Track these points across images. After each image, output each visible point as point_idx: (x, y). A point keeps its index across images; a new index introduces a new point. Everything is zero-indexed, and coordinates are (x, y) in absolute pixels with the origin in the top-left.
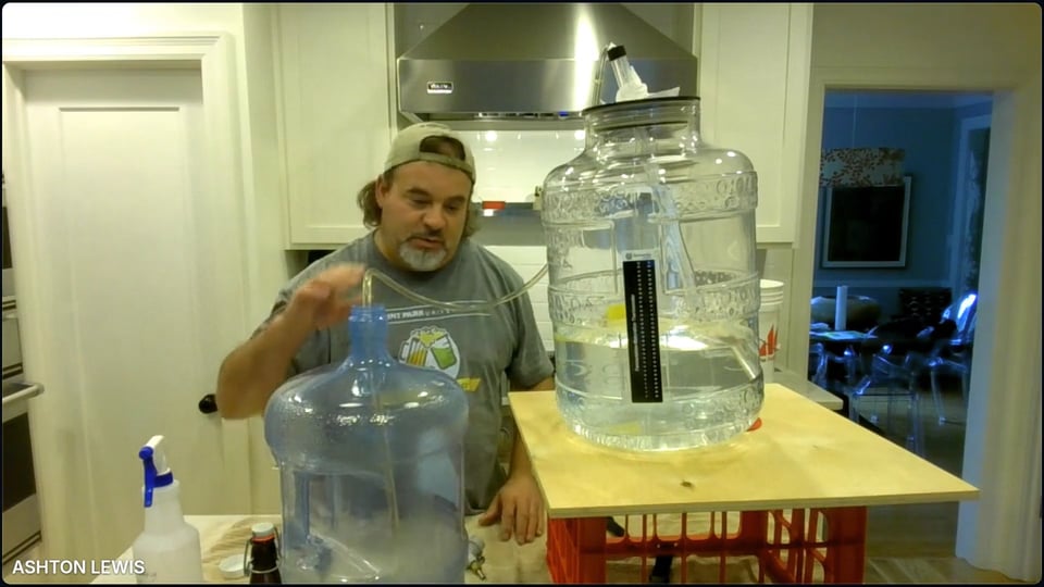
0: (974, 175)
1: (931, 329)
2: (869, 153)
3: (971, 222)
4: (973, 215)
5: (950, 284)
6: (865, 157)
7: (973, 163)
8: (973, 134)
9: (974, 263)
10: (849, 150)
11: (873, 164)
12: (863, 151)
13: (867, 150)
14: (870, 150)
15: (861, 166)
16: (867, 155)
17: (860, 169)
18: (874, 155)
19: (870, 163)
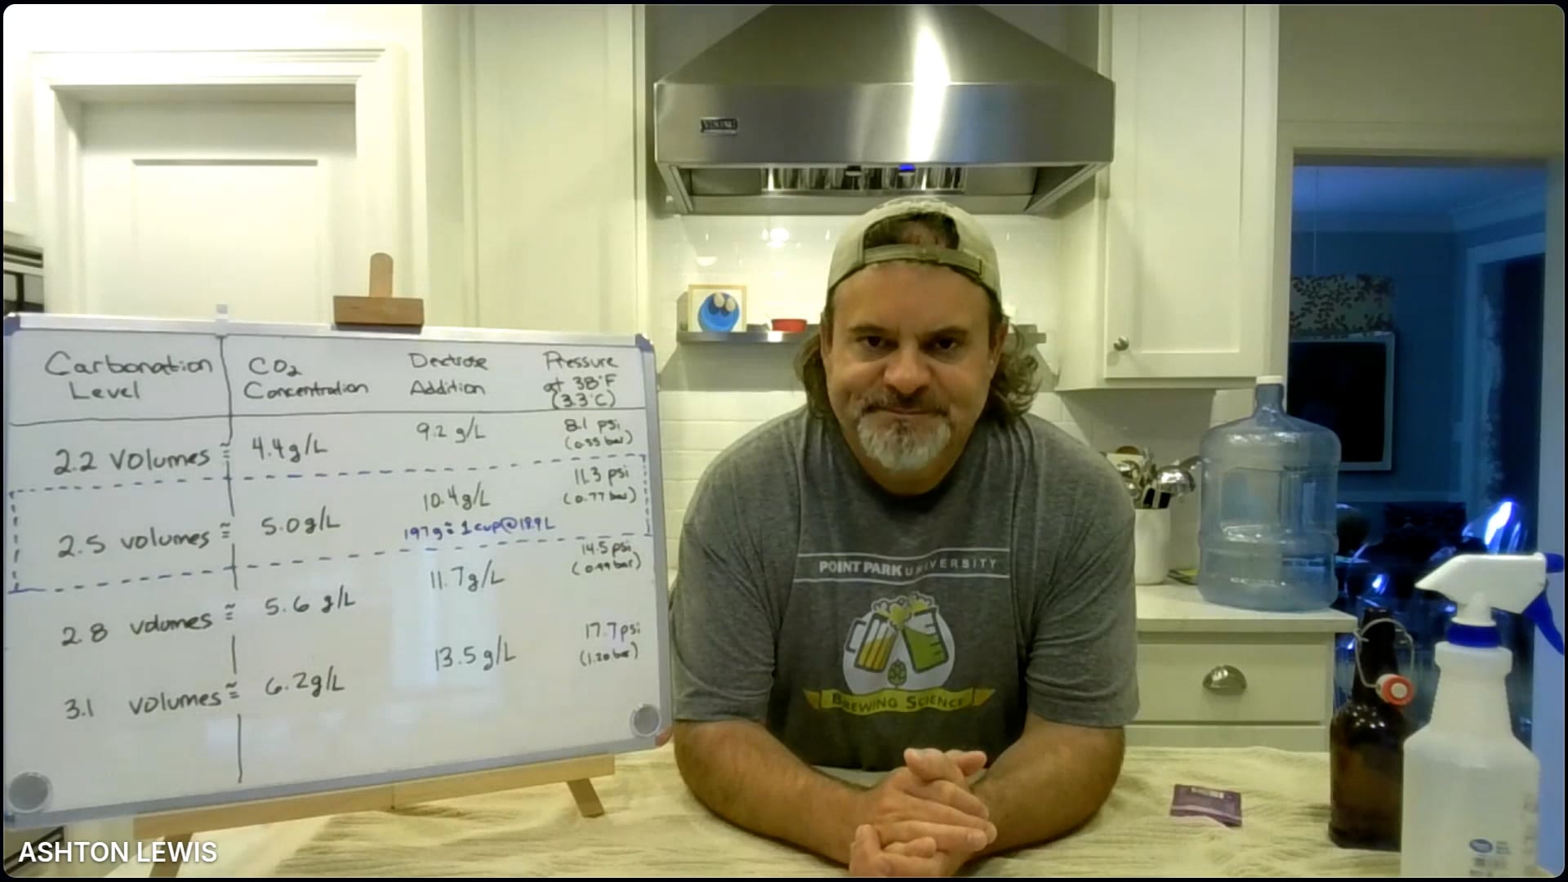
0: (1491, 329)
2: (1342, 282)
3: (1490, 401)
4: (1492, 391)
5: (1462, 495)
6: (1336, 288)
7: (1488, 312)
8: (1487, 269)
9: (1498, 463)
10: (1312, 278)
11: (1348, 299)
12: (1332, 280)
13: (1339, 278)
14: (1343, 278)
15: (1331, 301)
16: (1339, 286)
17: (1330, 307)
18: (1349, 286)
19: (1344, 297)
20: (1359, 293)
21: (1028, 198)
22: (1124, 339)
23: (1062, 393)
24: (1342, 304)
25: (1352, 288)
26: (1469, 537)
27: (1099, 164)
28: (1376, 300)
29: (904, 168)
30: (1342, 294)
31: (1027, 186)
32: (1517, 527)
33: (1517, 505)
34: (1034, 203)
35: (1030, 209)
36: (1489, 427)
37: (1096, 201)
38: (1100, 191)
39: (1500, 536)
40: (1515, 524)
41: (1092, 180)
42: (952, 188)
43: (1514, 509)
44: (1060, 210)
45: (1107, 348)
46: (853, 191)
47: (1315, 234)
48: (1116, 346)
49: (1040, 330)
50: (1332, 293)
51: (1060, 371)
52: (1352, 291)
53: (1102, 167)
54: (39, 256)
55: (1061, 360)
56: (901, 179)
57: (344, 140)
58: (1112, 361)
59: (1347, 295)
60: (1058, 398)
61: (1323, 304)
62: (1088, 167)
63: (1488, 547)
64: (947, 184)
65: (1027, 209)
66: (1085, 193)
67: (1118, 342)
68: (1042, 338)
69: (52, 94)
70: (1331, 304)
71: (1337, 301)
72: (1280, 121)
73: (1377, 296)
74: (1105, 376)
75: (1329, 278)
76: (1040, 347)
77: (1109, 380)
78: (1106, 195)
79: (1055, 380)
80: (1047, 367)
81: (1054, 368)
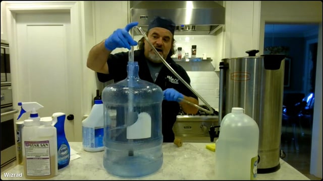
0: (311, 57)
1: (299, 103)
3: (310, 72)
4: (311, 70)
5: (304, 92)
7: (311, 54)
10: (272, 47)
11: (279, 51)
13: (277, 47)
16: (277, 49)
28: (285, 52)
31: (209, 29)
32: (314, 98)
34: (210, 32)
36: (310, 78)
37: (223, 32)
39: (310, 100)
41: (222, 27)
42: (194, 30)
43: (313, 95)
44: (216, 34)
47: (273, 38)
53: (223, 25)
54: (8, 45)
55: (216, 65)
56: (183, 28)
57: (68, 20)
60: (215, 73)
62: (220, 25)
64: (192, 29)
65: (209, 34)
66: (220, 30)
68: (212, 60)
69: (10, 12)
72: (261, 15)
76: (212, 62)
78: (224, 31)
79: (215, 69)
80: (213, 66)
81: (214, 66)
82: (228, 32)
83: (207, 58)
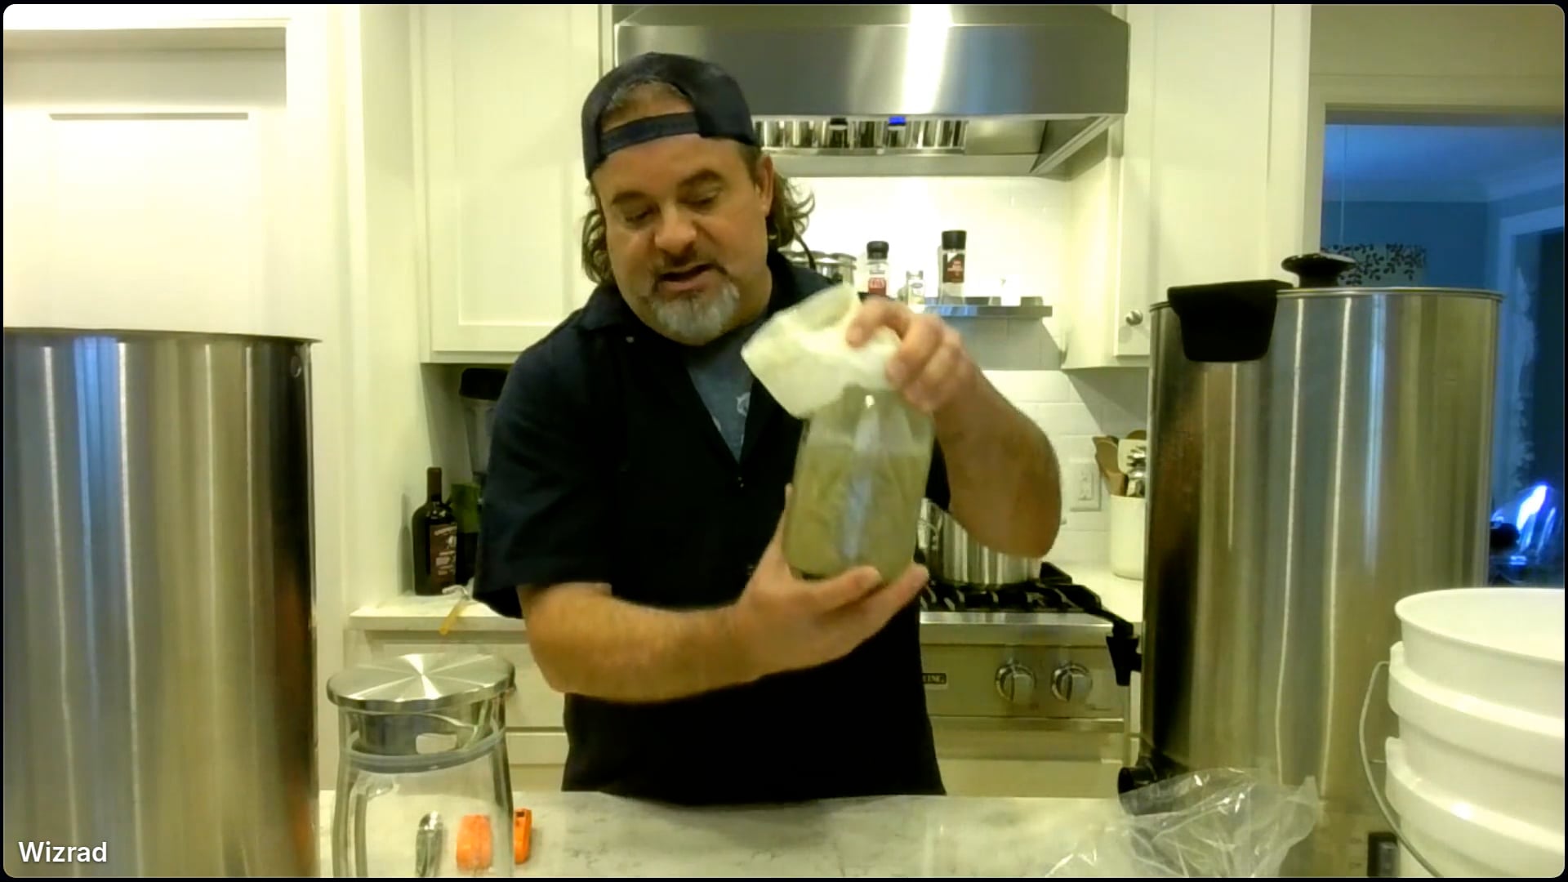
0: (1522, 305)
2: (1371, 253)
3: (1522, 380)
4: (1524, 369)
6: (1364, 260)
7: (1521, 285)
8: (1521, 240)
9: (1530, 443)
10: (1340, 249)
11: (1377, 270)
12: (1361, 251)
13: (1368, 249)
14: (1372, 249)
15: (1358, 273)
16: (1368, 256)
17: (1357, 279)
18: (1378, 257)
19: (1373, 268)
20: (1389, 264)
21: (1034, 157)
22: (1137, 312)
23: (1069, 372)
24: (1371, 277)
25: (1382, 259)
26: (1500, 522)
27: (1112, 116)
28: (1406, 272)
29: (895, 121)
30: (1371, 265)
31: (1033, 144)
32: (1553, 512)
33: (1552, 490)
34: (1040, 163)
35: (1036, 170)
36: (1520, 406)
37: (1108, 160)
38: (1113, 149)
39: (1534, 520)
40: (1550, 508)
41: (1105, 133)
42: (951, 146)
43: (1548, 493)
44: (1069, 170)
45: (1118, 323)
46: (842, 149)
47: (1343, 204)
48: (1128, 320)
49: (1046, 303)
50: (1360, 264)
51: (1067, 349)
52: (1381, 262)
53: (1115, 120)
55: (1069, 335)
56: (895, 135)
57: (273, 89)
58: (1124, 337)
59: (1375, 267)
60: (1066, 377)
61: (1350, 276)
62: (1100, 120)
63: (1520, 533)
64: (945, 142)
65: (1033, 171)
66: (1096, 151)
67: (1130, 316)
68: (1048, 311)
70: (1360, 277)
71: (1366, 273)
72: (1311, 74)
73: (1407, 267)
74: (1116, 353)
75: (1357, 249)
76: (1046, 321)
77: (1120, 358)
78: (1119, 153)
79: (1062, 356)
80: (1054, 343)
81: (1061, 344)
82: (1137, 162)
83: (1024, 300)
